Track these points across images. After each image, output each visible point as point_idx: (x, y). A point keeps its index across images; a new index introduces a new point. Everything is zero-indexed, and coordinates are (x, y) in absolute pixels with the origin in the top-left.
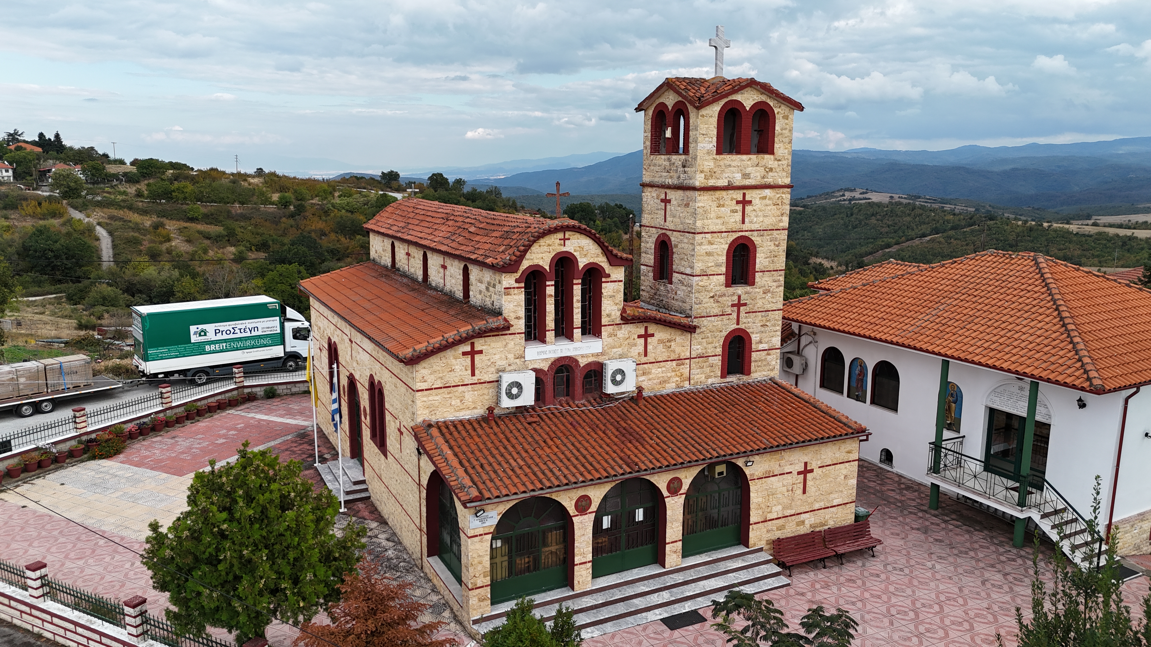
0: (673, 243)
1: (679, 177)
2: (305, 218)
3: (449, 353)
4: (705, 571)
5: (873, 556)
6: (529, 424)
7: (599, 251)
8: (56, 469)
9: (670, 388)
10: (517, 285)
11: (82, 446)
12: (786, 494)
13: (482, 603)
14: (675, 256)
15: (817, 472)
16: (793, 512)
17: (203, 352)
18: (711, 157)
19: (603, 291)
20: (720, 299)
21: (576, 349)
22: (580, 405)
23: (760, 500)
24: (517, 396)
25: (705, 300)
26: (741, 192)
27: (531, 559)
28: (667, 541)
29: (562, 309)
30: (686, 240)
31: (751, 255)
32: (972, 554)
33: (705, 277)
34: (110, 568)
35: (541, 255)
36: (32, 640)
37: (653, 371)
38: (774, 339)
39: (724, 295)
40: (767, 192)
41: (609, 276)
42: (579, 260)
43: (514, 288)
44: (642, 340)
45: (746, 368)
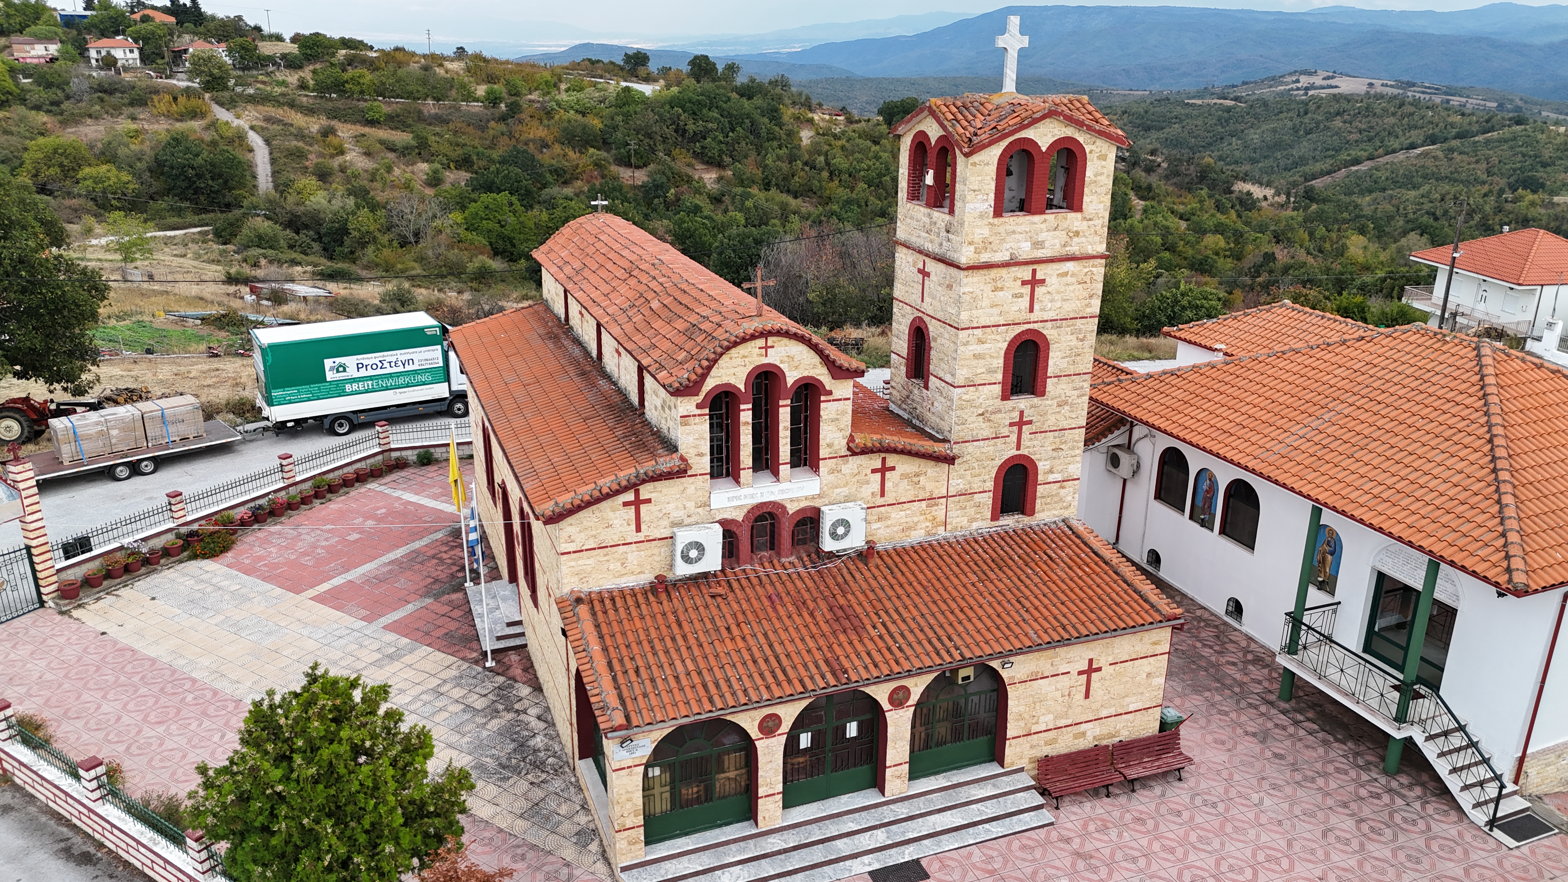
0: (931, 334)
1: (941, 245)
2: (520, 122)
3: (605, 505)
4: (938, 799)
5: (1180, 779)
6: (713, 597)
7: (817, 359)
8: (148, 574)
9: (917, 536)
10: (699, 412)
11: (180, 542)
12: (1060, 699)
13: (633, 847)
14: (932, 353)
15: (1107, 670)
16: (1069, 722)
17: (342, 394)
18: (986, 222)
19: (822, 413)
20: (993, 417)
21: (782, 491)
22: (787, 564)
23: (1022, 709)
24: (698, 559)
25: (970, 420)
26: (1030, 268)
27: (702, 788)
28: (888, 764)
29: (766, 435)
30: (946, 336)
31: (1042, 355)
32: (1321, 782)
33: (971, 388)
34: (195, 741)
35: (732, 371)
36: (92, 850)
37: (893, 515)
38: (1071, 467)
39: (1000, 411)
40: (1070, 266)
41: (830, 393)
42: (787, 374)
43: (694, 416)
44: (878, 476)
45: (1028, 506)
